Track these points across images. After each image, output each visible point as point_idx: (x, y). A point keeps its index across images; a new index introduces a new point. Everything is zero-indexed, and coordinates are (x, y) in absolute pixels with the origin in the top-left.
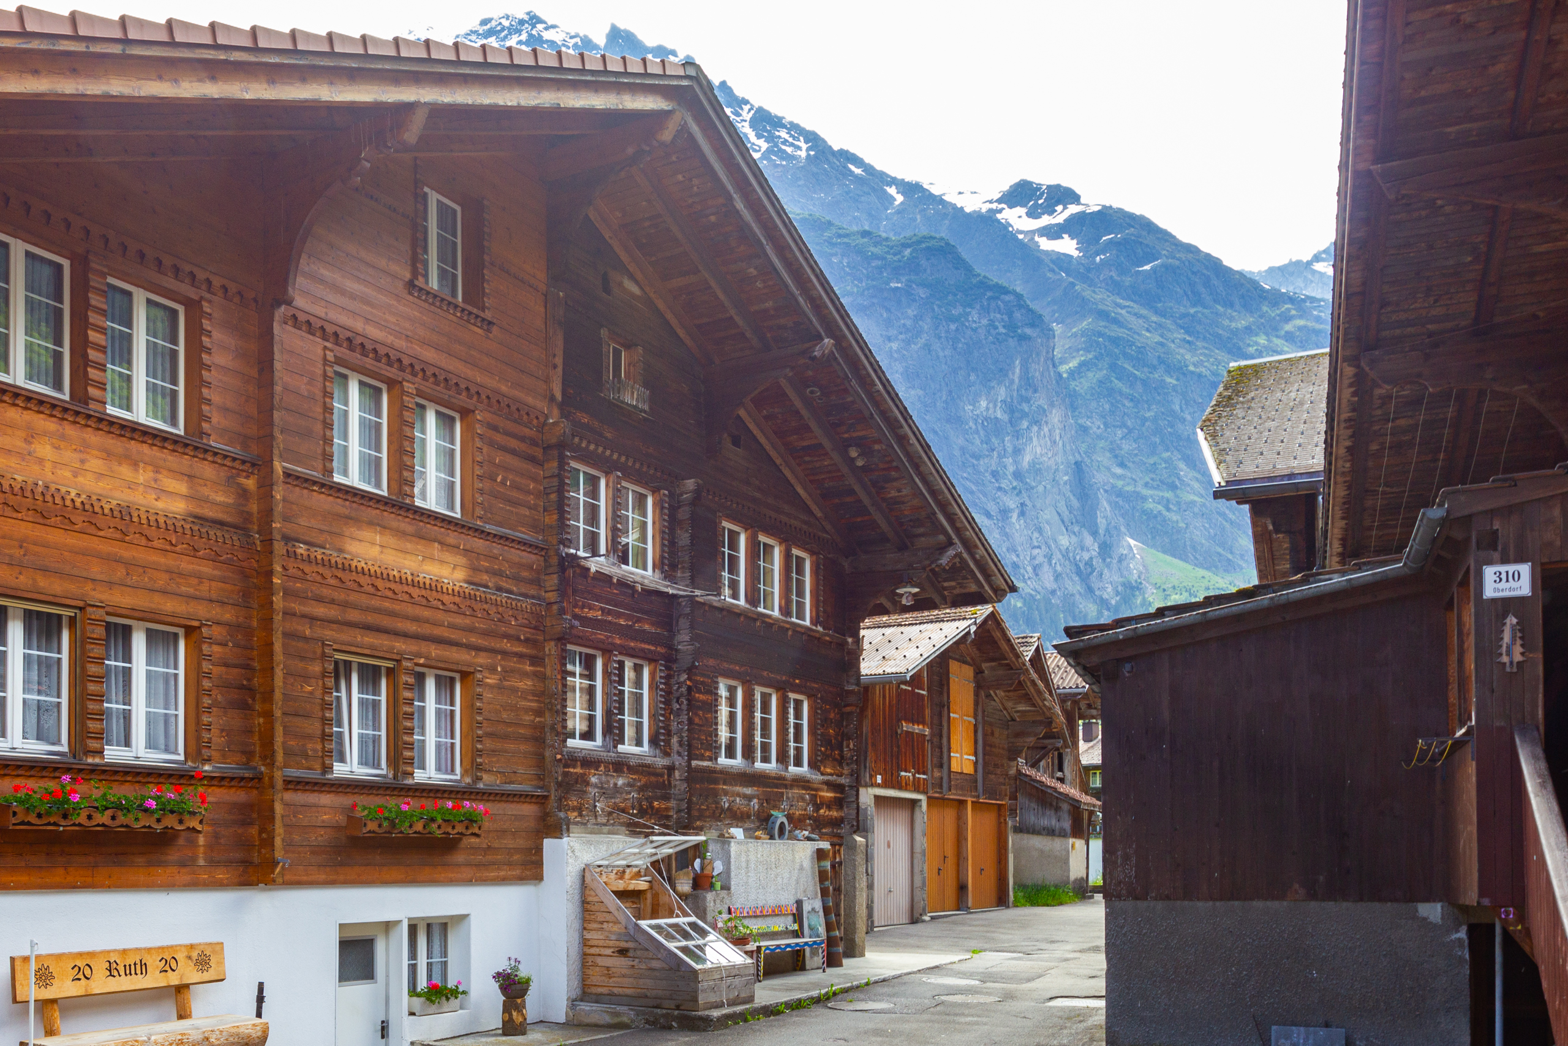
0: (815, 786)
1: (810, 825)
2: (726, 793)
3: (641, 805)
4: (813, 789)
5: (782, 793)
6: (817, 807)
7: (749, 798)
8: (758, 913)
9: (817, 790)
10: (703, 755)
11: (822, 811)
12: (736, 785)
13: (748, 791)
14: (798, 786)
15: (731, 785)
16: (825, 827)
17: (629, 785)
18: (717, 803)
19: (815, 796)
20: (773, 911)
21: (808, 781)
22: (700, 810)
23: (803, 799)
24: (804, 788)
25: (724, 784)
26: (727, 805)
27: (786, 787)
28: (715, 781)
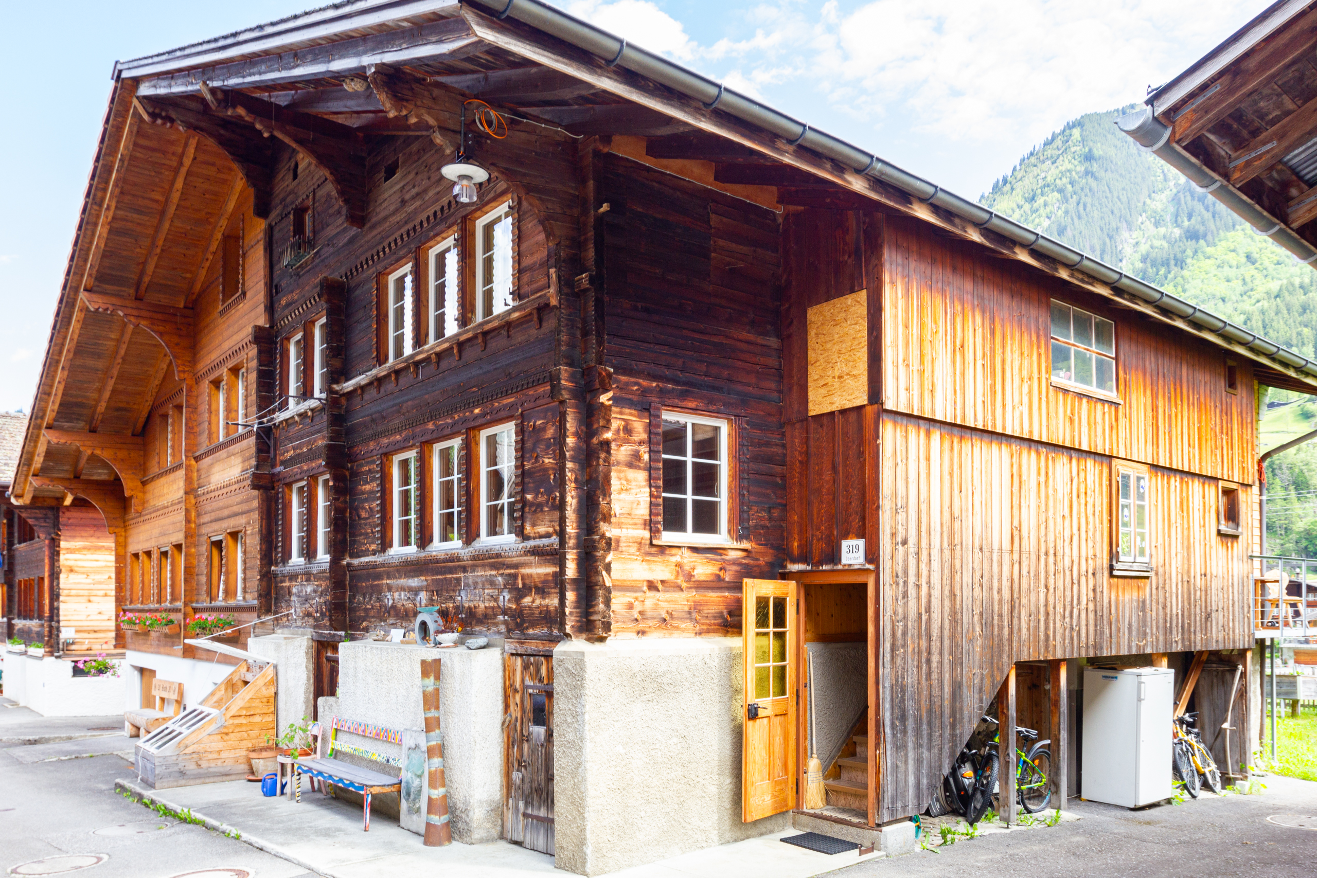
0: (516, 560)
1: (505, 623)
2: (390, 588)
3: (321, 609)
4: (509, 566)
5: (458, 580)
6: (519, 594)
7: (415, 591)
8: (360, 732)
9: (516, 566)
10: (368, 550)
11: (527, 600)
12: (400, 578)
13: (414, 582)
14: (483, 566)
15: (395, 578)
16: (533, 625)
17: (315, 591)
18: (379, 600)
19: (515, 576)
20: (378, 734)
21: (498, 556)
22: (366, 610)
23: (492, 584)
24: (494, 566)
25: (388, 578)
26: (391, 602)
27: (464, 569)
28: (379, 577)
